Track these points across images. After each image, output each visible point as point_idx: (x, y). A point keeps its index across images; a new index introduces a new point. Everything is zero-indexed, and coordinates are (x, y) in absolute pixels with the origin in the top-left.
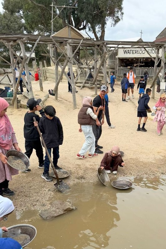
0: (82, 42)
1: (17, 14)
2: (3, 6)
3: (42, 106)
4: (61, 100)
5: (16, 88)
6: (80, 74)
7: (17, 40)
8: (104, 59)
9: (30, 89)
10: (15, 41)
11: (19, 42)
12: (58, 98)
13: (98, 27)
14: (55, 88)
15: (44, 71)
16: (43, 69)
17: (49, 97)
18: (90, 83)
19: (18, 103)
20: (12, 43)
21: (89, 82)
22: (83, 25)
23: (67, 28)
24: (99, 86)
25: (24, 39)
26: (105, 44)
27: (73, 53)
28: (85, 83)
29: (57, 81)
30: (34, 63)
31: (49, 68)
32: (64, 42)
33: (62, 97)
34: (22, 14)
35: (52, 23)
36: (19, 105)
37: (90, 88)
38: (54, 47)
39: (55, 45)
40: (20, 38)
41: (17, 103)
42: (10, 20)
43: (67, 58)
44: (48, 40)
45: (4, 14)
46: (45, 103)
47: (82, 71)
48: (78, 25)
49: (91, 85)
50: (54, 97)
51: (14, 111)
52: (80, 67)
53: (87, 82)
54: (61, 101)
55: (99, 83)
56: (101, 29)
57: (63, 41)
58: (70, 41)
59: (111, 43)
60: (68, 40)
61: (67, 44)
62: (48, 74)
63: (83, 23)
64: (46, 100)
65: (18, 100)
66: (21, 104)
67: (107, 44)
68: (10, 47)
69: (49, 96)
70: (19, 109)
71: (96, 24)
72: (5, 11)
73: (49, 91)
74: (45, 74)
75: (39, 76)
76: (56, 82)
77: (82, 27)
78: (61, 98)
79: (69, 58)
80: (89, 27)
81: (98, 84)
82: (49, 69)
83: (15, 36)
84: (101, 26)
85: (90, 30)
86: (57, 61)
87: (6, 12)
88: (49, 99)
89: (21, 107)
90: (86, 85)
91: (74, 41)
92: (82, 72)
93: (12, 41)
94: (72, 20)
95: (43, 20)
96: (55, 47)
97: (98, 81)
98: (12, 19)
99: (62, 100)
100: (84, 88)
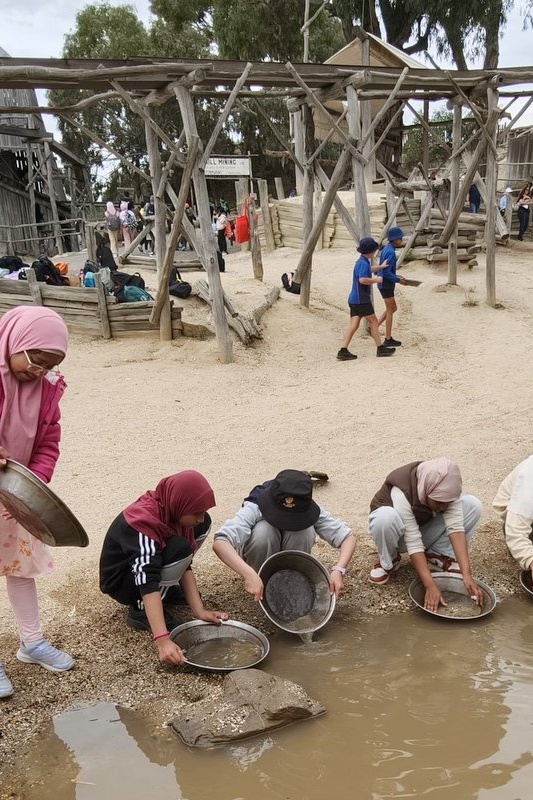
0: (406, 79)
1: (195, 26)
2: (151, 4)
3: (254, 327)
4: (320, 306)
5: (164, 263)
6: (398, 215)
7: (168, 83)
8: (488, 142)
9: (209, 263)
10: (161, 87)
11: (176, 89)
12: (311, 302)
13: (472, 35)
14: (302, 261)
15: (274, 213)
16: (271, 205)
17: (279, 298)
18: (430, 244)
19: (172, 319)
20: (151, 98)
21: (428, 240)
22: (419, 35)
23: (357, 47)
24: (464, 251)
25: (191, 75)
26: (495, 79)
27: (376, 141)
28: (414, 245)
29: (310, 237)
30: (242, 187)
31: (290, 200)
32: (339, 82)
33: (327, 299)
34: (211, 24)
35: (306, 34)
36: (177, 326)
37: (430, 262)
38: (300, 106)
39: (307, 98)
40: (178, 74)
41: (169, 319)
42: (172, 49)
43: (347, 144)
44: (278, 75)
45: (153, 31)
46: (263, 318)
47: (404, 202)
48: (398, 35)
49: (435, 252)
50: (297, 298)
51: (158, 347)
52: (398, 189)
53: (420, 239)
54: (323, 310)
55: (464, 241)
56: (486, 45)
57: (334, 77)
58: (359, 75)
59: (520, 73)
60: (351, 74)
61: (348, 88)
62: (285, 224)
63: (416, 26)
64: (271, 307)
65: (172, 310)
66: (182, 324)
67: (501, 80)
68: (146, 112)
69: (279, 293)
70: (175, 342)
71: (465, 28)
72: (155, 18)
73: (285, 277)
74: (275, 222)
75: (252, 224)
76: (307, 238)
77: (412, 41)
78: (323, 301)
79: (355, 143)
80: (439, 40)
81: (459, 248)
82: (291, 206)
83: (161, 65)
84: (484, 31)
85: (441, 49)
86: (311, 159)
87: (158, 23)
88: (279, 304)
89: (182, 333)
90: (420, 251)
91: (374, 76)
92: (405, 207)
93: (153, 91)
94: (376, 19)
95: (277, 32)
96: (306, 104)
97: (461, 233)
98: (178, 45)
99: (326, 307)
100: (410, 264)
